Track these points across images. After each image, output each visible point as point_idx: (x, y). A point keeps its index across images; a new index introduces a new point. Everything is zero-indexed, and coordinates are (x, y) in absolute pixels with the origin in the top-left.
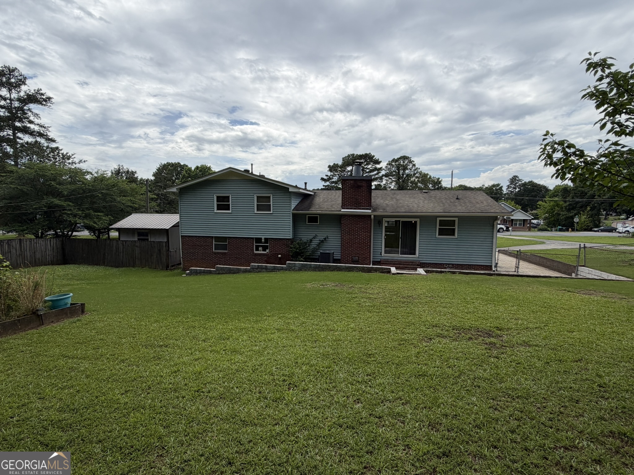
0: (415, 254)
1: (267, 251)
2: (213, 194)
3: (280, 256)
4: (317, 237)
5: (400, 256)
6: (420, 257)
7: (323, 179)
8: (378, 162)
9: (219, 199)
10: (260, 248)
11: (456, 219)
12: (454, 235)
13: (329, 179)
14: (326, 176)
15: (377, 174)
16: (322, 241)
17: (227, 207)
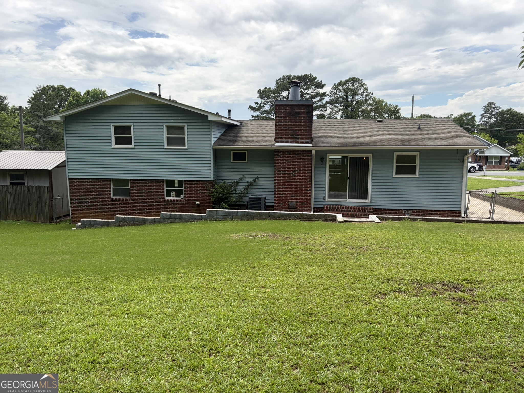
0: (366, 198)
1: (182, 196)
2: (109, 124)
3: (198, 203)
4: (244, 179)
5: (348, 200)
6: (373, 201)
7: (251, 108)
8: (321, 86)
9: (117, 130)
10: (173, 194)
11: (417, 154)
12: (414, 173)
13: (259, 108)
14: (256, 103)
15: (320, 100)
16: (251, 184)
17: (128, 141)
